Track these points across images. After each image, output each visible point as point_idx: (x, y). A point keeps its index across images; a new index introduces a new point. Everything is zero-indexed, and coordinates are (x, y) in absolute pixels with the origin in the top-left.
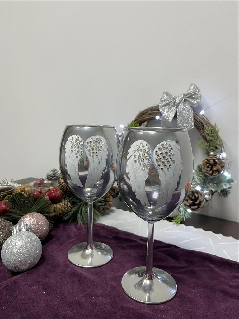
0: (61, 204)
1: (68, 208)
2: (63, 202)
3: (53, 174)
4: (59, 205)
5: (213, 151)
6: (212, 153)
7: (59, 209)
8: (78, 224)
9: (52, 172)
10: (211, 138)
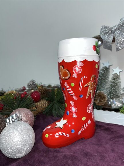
0: (40, 102)
1: (46, 105)
2: (42, 101)
3: (32, 83)
4: (39, 103)
7: (40, 106)
8: (54, 117)
9: (31, 82)
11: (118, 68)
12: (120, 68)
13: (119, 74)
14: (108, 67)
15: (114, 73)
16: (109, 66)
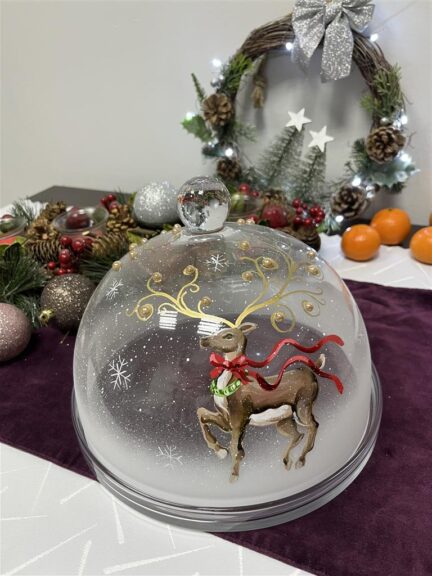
5: (387, 114)
6: (384, 120)
10: (385, 91)
11: (325, 129)
12: (329, 133)
13: (322, 150)
14: (299, 128)
15: (312, 144)
16: (303, 125)
